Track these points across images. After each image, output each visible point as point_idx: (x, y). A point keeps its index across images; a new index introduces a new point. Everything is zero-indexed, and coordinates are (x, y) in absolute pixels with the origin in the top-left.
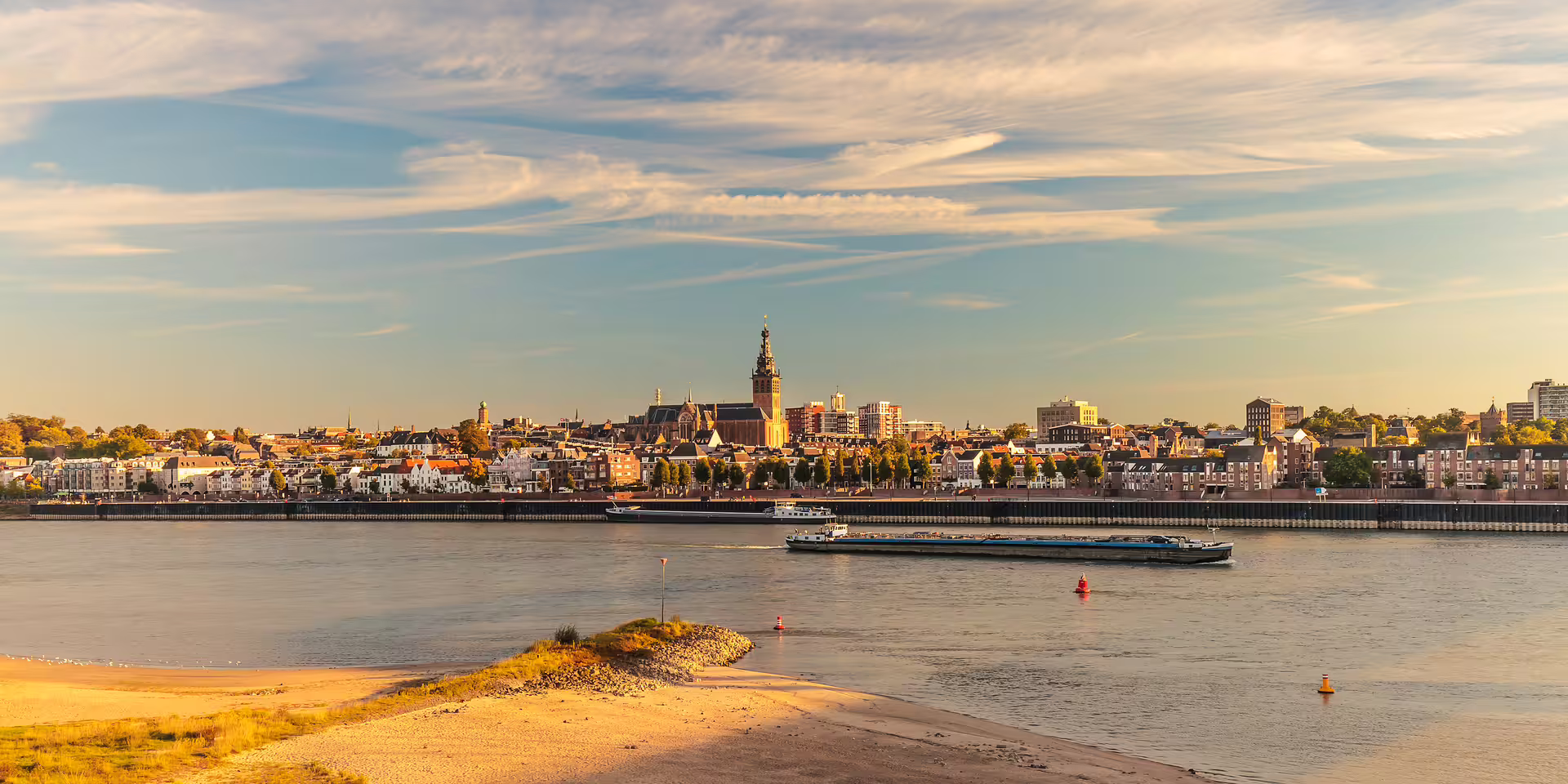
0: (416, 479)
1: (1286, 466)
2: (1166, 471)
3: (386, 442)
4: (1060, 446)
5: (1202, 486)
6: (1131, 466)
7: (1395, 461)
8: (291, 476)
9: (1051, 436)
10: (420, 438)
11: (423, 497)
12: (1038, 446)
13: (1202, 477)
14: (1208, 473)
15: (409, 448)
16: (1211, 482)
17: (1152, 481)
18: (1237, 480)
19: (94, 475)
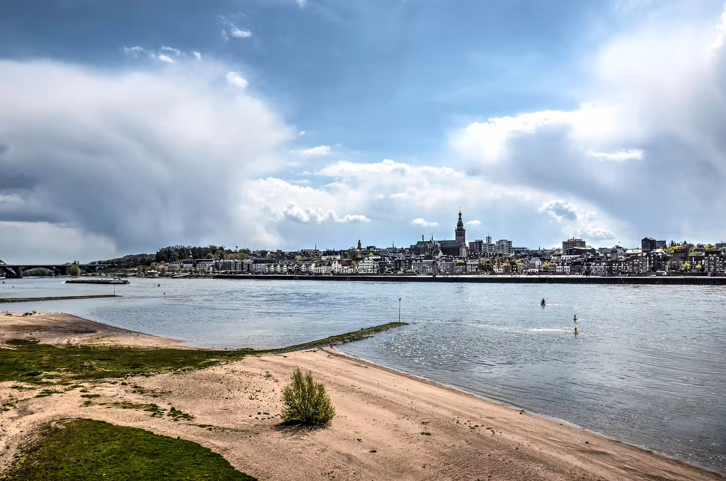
0: (333, 268)
1: (652, 264)
2: (606, 266)
3: (325, 254)
4: (571, 256)
5: (620, 271)
6: (594, 264)
7: (693, 261)
8: (293, 266)
9: (567, 252)
10: (336, 253)
11: (336, 275)
12: (562, 256)
13: (620, 268)
14: (622, 266)
15: (332, 257)
16: (623, 270)
17: (601, 270)
18: (633, 269)
19: (232, 265)
